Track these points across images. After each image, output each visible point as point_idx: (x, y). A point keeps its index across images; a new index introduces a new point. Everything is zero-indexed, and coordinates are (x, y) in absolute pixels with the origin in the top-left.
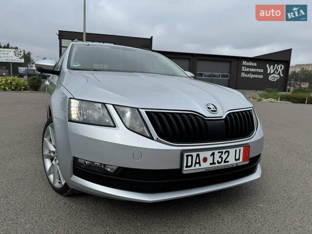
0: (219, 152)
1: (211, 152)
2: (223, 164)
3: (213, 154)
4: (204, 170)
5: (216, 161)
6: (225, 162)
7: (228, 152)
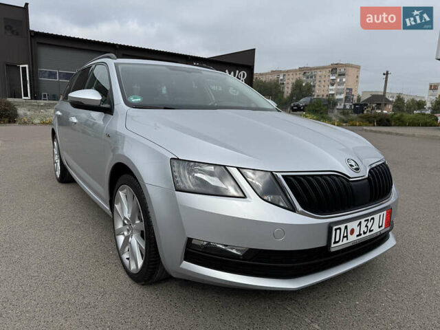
0: (365, 221)
1: (358, 221)
2: (368, 234)
3: (360, 223)
4: (351, 244)
5: (362, 232)
6: (370, 231)
7: (374, 219)
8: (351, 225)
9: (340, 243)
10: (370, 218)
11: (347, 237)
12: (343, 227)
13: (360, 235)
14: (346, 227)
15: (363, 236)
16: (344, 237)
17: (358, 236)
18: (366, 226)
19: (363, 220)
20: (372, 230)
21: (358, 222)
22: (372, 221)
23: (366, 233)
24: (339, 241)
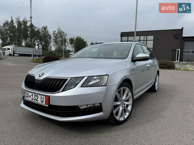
6: (37, 101)
7: (38, 96)
8: (30, 94)
9: (26, 98)
10: (36, 95)
11: (28, 97)
14: (28, 93)
15: (34, 100)
18: (35, 97)
19: (33, 94)
20: (38, 101)
21: (32, 94)
22: (37, 97)
23: (35, 100)
24: (26, 97)
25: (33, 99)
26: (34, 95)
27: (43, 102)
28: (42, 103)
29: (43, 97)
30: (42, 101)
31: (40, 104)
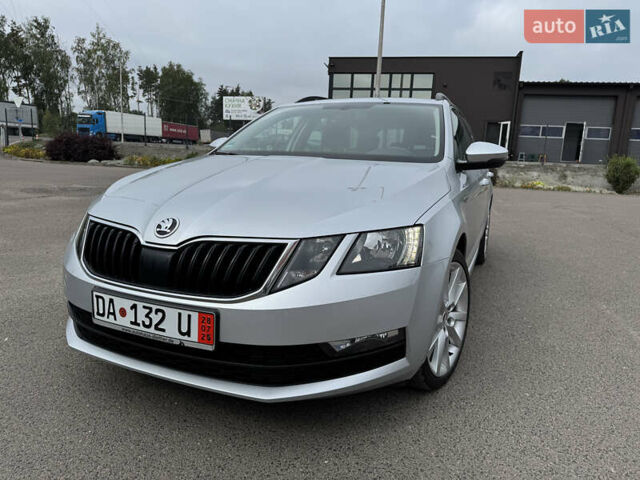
2: (153, 331)
3: (134, 307)
6: (156, 328)
7: (163, 312)
8: (119, 303)
9: (105, 318)
10: (154, 307)
11: (114, 314)
12: (107, 298)
13: (135, 323)
14: (111, 301)
16: (109, 313)
17: (132, 323)
18: (147, 316)
19: (140, 305)
20: (163, 330)
21: (131, 303)
22: (160, 315)
23: (149, 327)
24: (103, 315)
25: (139, 325)
26: (144, 307)
27: (188, 333)
28: (186, 338)
29: (189, 316)
30: (184, 329)
31: (177, 343)
